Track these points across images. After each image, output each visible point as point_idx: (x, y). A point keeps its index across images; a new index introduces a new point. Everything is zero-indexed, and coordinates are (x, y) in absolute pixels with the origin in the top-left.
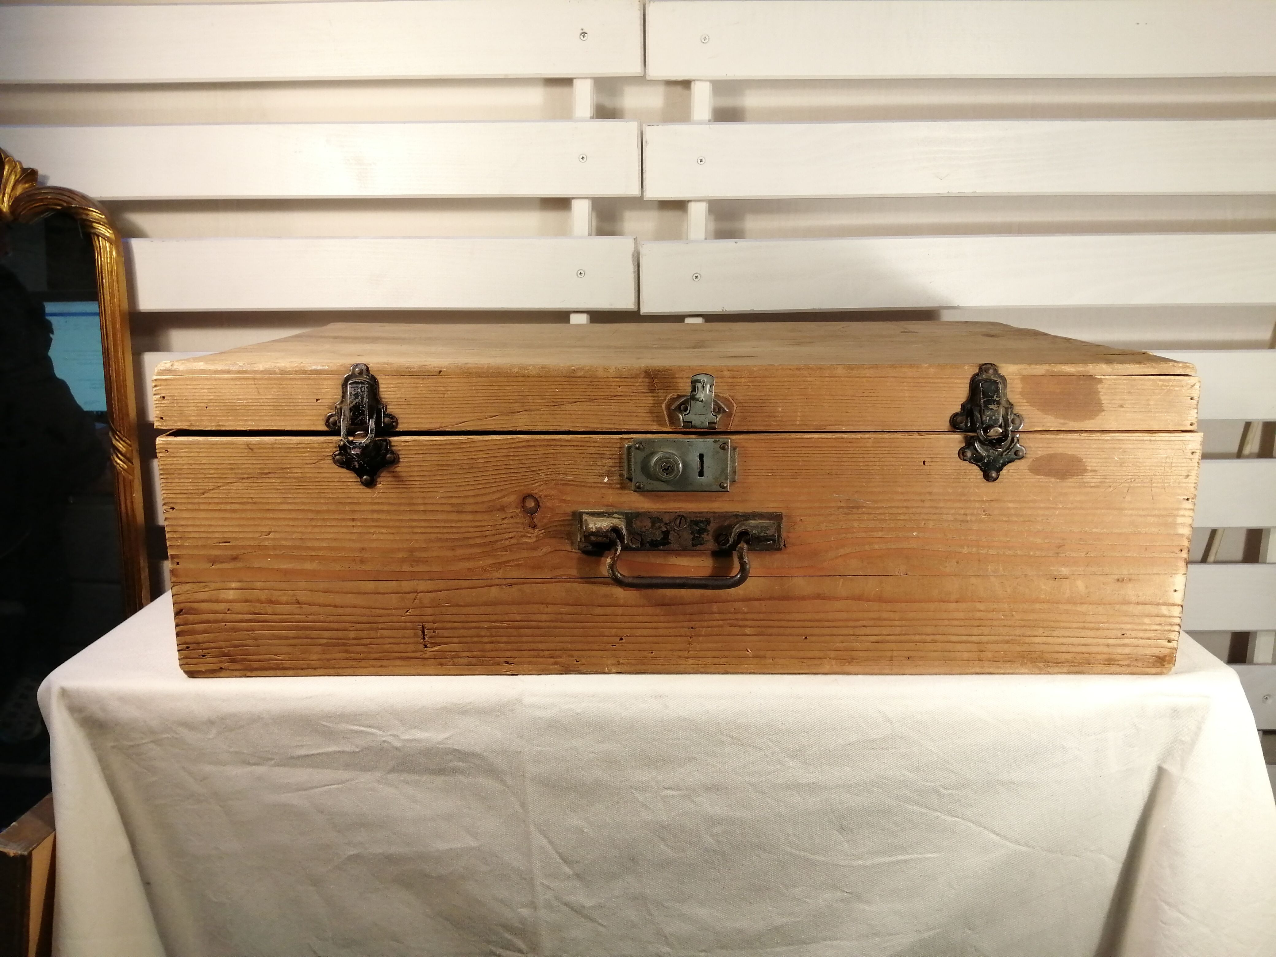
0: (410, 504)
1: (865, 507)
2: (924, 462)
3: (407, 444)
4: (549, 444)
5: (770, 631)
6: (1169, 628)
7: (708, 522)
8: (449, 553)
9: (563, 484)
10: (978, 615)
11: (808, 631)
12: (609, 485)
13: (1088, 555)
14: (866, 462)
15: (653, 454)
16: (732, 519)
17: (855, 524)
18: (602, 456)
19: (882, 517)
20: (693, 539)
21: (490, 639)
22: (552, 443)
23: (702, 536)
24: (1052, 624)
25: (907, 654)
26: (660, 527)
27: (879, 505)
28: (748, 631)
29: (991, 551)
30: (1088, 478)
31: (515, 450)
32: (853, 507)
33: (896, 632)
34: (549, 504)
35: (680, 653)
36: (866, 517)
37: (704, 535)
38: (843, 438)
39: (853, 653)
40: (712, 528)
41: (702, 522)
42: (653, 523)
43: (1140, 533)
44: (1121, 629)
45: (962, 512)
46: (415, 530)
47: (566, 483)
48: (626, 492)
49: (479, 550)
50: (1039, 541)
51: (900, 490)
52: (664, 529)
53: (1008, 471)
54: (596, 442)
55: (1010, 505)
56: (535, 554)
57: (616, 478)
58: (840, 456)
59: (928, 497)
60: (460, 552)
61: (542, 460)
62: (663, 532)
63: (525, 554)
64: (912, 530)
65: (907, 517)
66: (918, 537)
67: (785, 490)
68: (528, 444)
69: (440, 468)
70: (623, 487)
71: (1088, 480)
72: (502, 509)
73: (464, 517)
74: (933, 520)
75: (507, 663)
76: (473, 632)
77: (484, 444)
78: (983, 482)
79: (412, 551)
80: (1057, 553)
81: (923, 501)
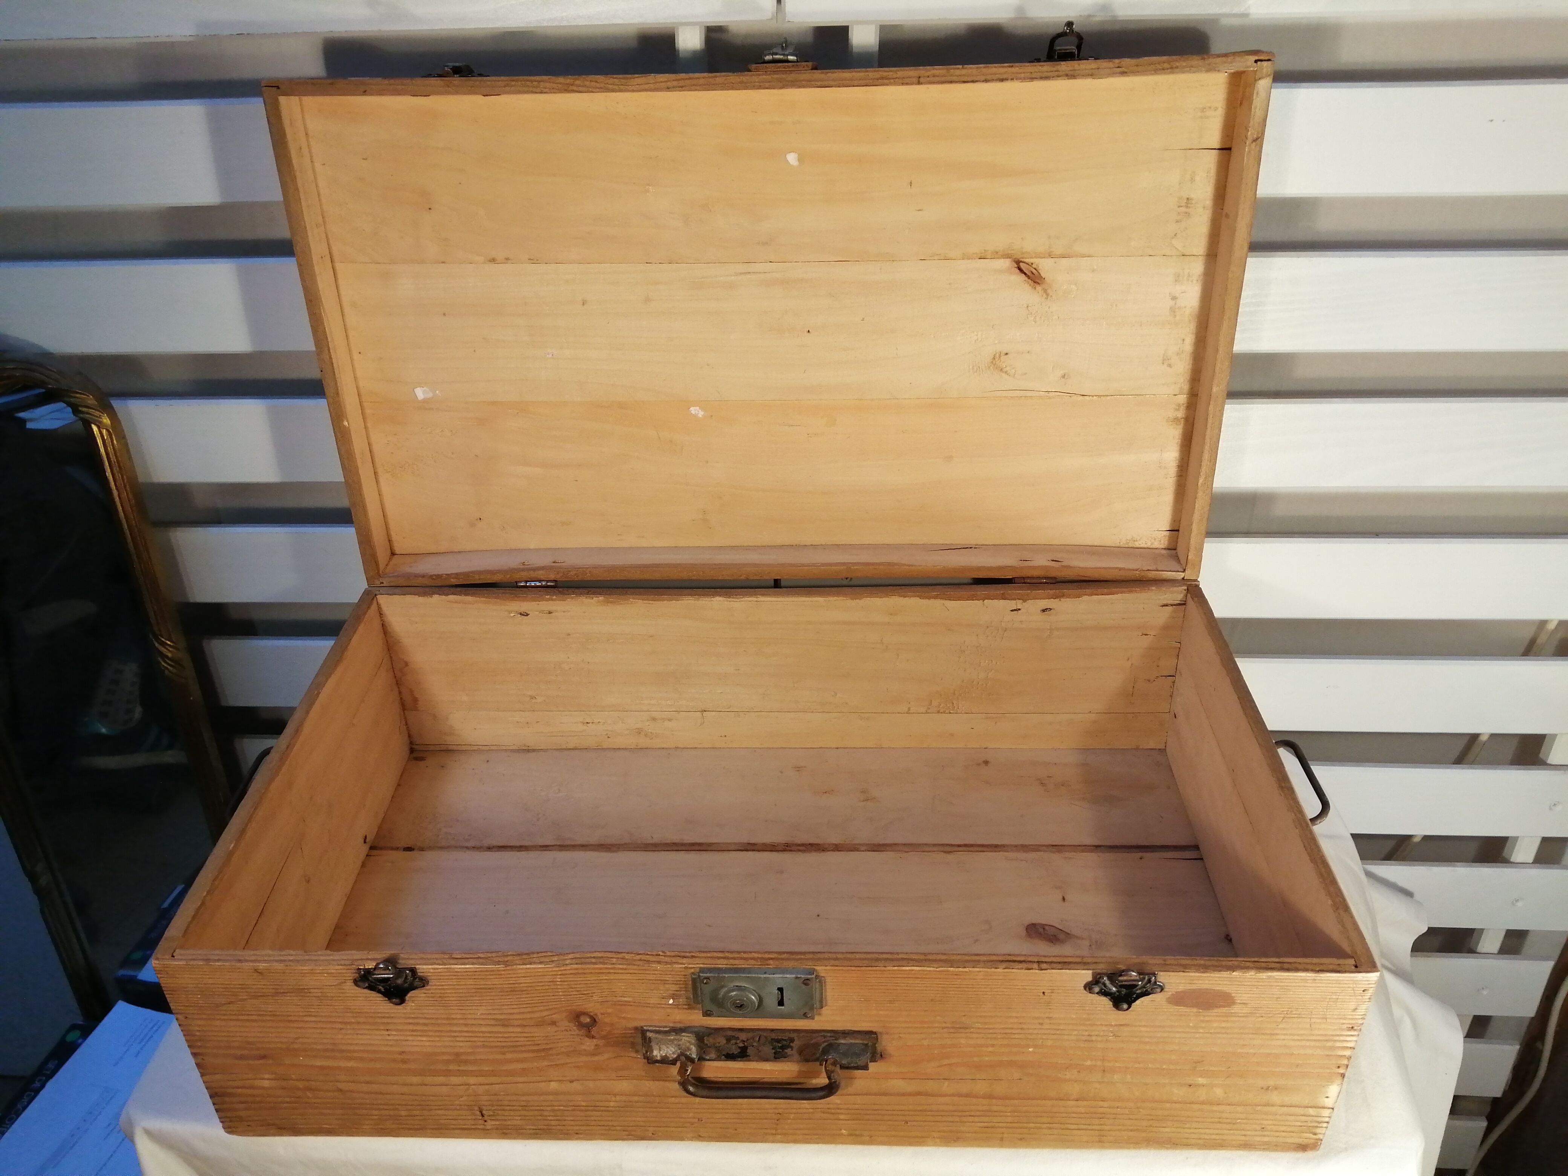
0: (448, 1019)
1: (973, 1028)
2: (1044, 993)
3: (437, 971)
4: (601, 971)
5: (867, 1117)
6: (1316, 1124)
7: (792, 1040)
8: (499, 1057)
9: (622, 1005)
10: (1101, 1110)
11: (908, 1118)
12: (676, 1006)
13: (1229, 1069)
14: (975, 991)
15: (723, 987)
16: (819, 1039)
17: (963, 1041)
18: (665, 982)
19: (994, 1036)
20: (775, 1053)
21: (555, 1118)
22: (604, 971)
23: (786, 1051)
24: (1184, 1119)
25: (1021, 1136)
26: (736, 1043)
27: (991, 1026)
28: (842, 1117)
29: (1117, 1065)
30: (1236, 1009)
31: (562, 976)
32: (959, 1028)
33: (1009, 1121)
34: (607, 1020)
35: (766, 1131)
36: (974, 1035)
37: (788, 1051)
38: (948, 971)
39: (959, 1134)
40: (796, 1044)
41: (785, 1040)
42: (728, 1040)
43: (1292, 1054)
44: (1262, 1124)
45: (1087, 1033)
46: (458, 1039)
47: (626, 1003)
48: (697, 1011)
49: (531, 1055)
50: (1174, 1057)
51: (1014, 1014)
52: (741, 1045)
53: (1142, 1002)
54: (657, 970)
55: (1143, 1029)
56: (596, 1058)
57: (682, 1001)
58: (945, 986)
59: (1047, 1021)
60: (509, 1056)
61: (595, 985)
62: (739, 1047)
63: (584, 1059)
64: (1028, 1046)
65: (1021, 1036)
66: (1033, 1052)
67: (881, 1012)
68: (576, 971)
69: (478, 990)
70: (690, 1007)
71: (1237, 1011)
72: (554, 1023)
73: (511, 1029)
74: (1052, 1039)
75: (577, 1134)
76: (536, 1113)
77: (524, 971)
78: (1114, 1010)
79: (457, 1054)
80: (1195, 1067)
81: (1041, 1024)
